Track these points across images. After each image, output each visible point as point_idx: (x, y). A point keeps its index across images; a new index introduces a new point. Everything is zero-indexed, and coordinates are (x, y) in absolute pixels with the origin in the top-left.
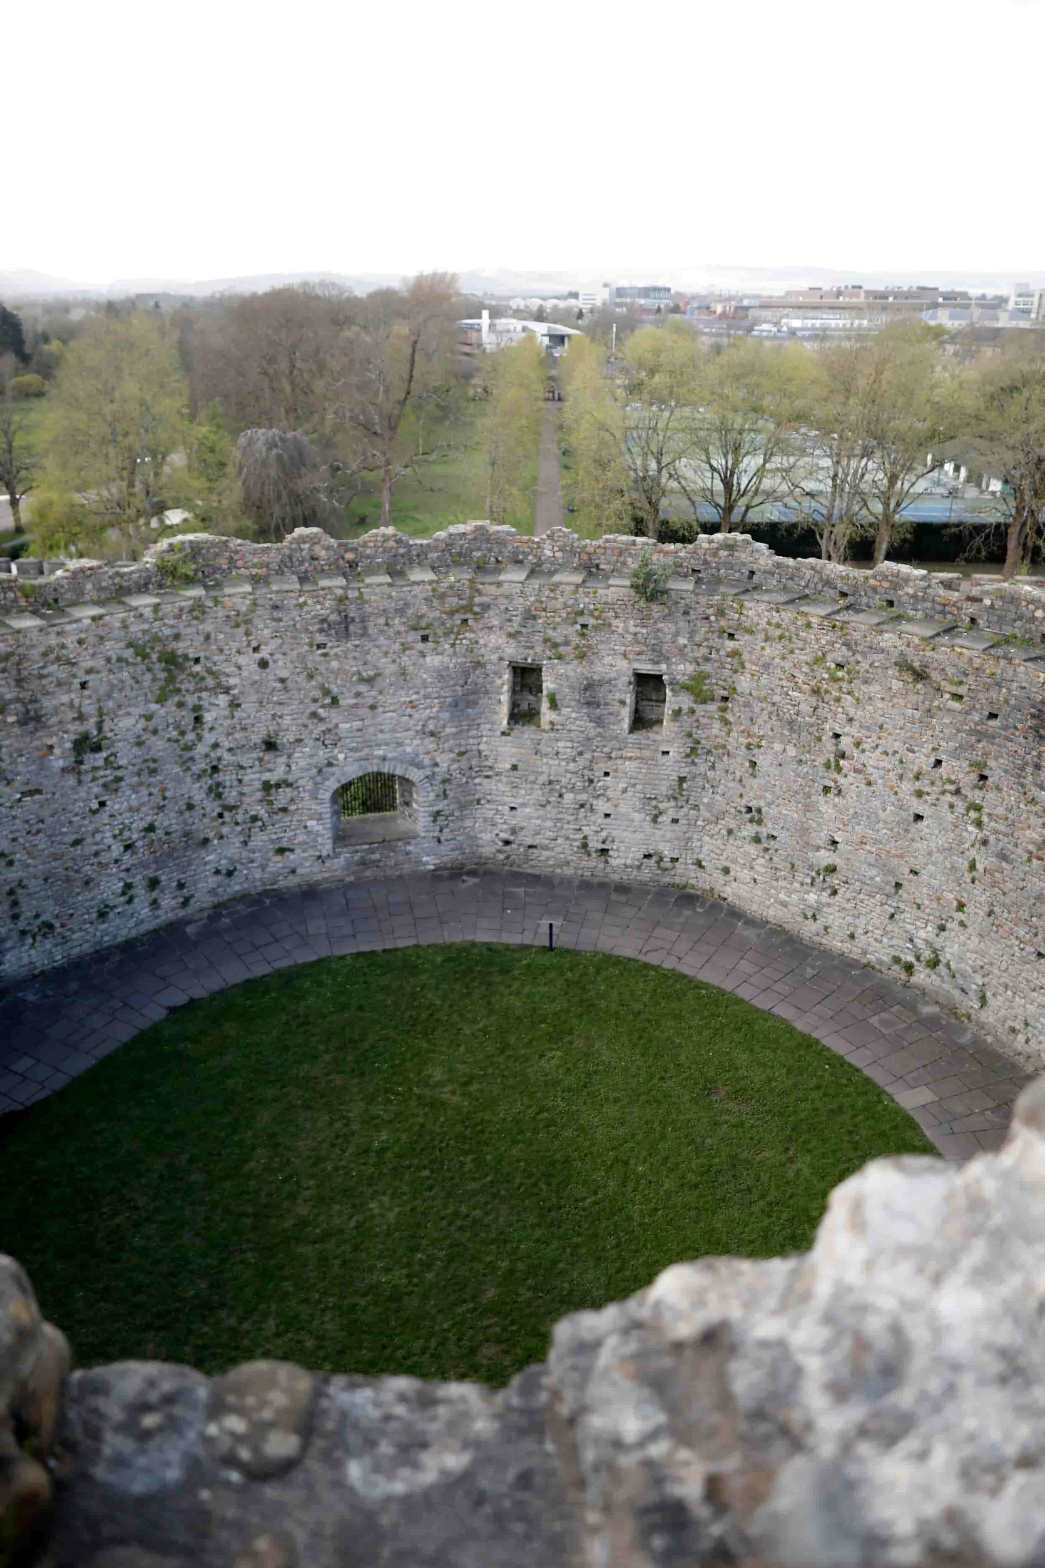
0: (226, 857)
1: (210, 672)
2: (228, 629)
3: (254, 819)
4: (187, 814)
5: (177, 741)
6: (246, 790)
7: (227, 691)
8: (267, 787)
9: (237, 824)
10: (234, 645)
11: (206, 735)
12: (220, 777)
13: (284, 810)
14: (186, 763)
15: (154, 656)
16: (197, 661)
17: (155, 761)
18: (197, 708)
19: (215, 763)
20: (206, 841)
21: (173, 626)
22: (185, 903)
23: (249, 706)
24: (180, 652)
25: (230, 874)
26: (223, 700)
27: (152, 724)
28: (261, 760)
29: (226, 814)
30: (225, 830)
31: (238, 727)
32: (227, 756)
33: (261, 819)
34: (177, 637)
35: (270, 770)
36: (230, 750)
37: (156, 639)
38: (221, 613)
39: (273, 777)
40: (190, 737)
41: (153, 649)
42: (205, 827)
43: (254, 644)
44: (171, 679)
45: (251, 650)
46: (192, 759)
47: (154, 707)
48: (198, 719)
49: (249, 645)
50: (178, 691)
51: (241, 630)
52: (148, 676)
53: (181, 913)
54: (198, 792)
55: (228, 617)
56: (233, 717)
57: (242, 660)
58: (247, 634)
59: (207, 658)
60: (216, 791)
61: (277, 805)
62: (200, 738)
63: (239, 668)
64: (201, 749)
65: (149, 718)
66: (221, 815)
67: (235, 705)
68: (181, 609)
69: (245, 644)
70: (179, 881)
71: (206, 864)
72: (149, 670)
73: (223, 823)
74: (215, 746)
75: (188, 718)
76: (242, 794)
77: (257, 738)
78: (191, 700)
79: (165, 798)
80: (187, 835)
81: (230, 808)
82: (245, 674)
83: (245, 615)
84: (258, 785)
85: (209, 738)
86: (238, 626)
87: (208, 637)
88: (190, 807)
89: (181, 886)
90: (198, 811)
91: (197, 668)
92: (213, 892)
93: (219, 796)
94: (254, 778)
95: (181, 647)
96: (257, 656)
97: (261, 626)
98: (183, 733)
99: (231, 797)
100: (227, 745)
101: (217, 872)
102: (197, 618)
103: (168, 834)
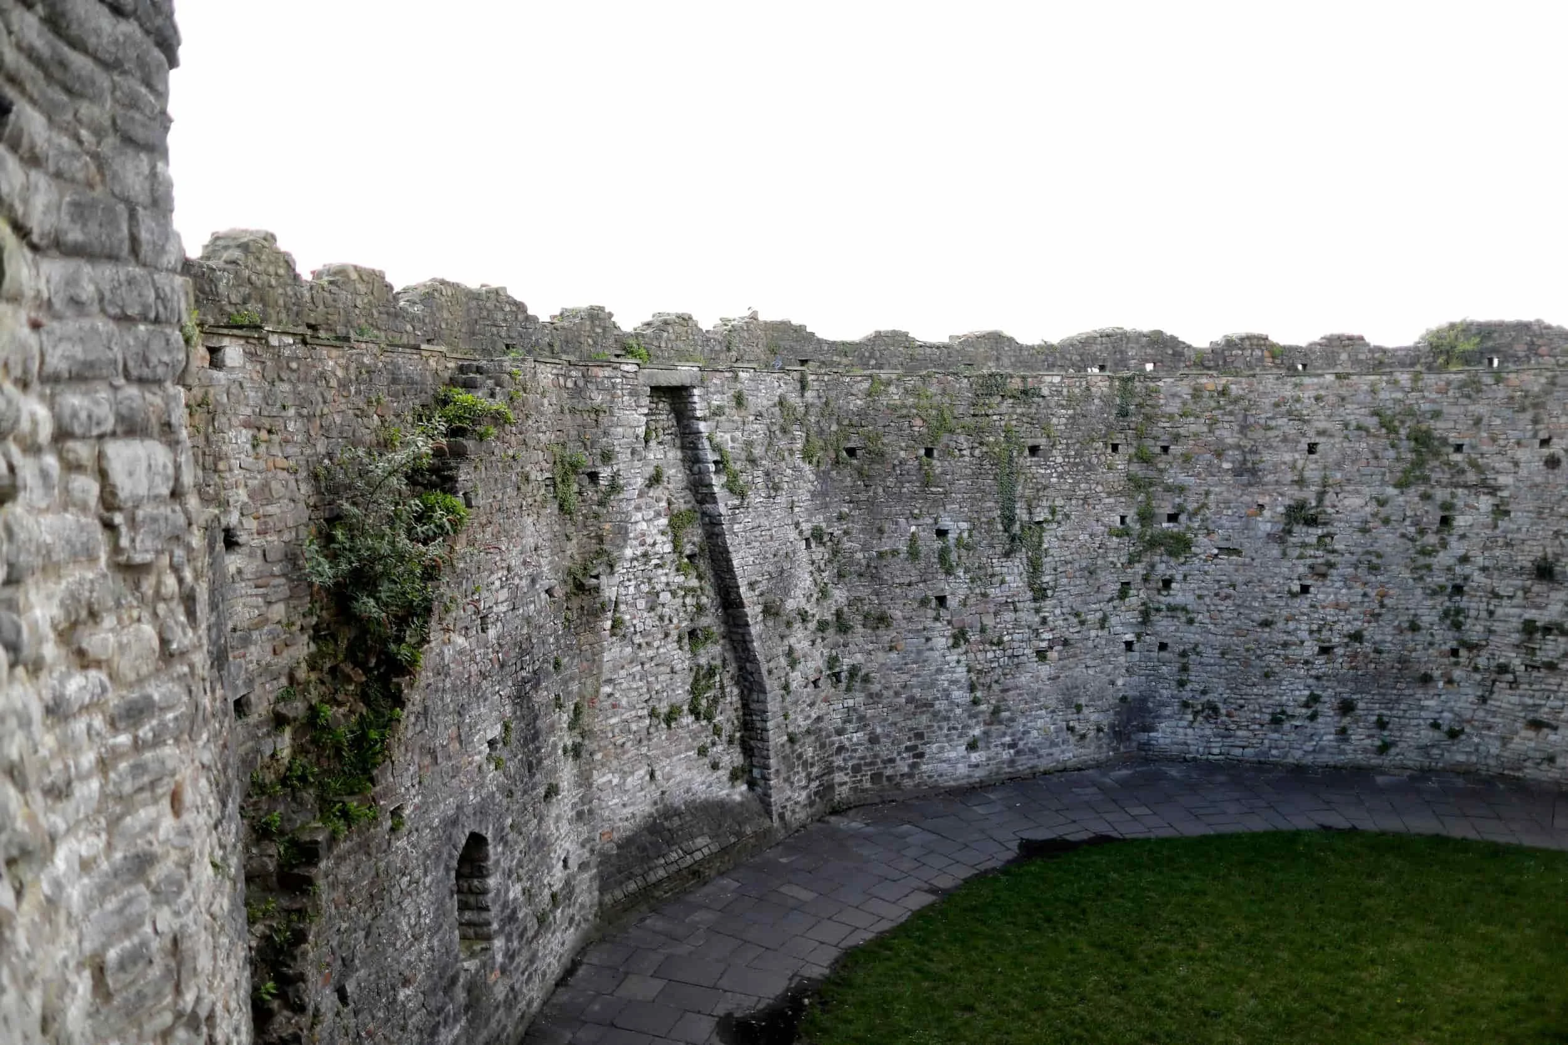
0: (1451, 710)
1: (1473, 464)
2: (1508, 413)
3: (1503, 669)
4: (1409, 635)
5: (1413, 540)
6: (1498, 627)
7: (1493, 490)
8: (1529, 628)
9: (1476, 669)
10: (1514, 435)
11: (1453, 542)
12: (1464, 602)
13: (1551, 666)
14: (1420, 571)
15: (1403, 432)
16: (1459, 448)
17: (1379, 556)
18: (1447, 506)
19: (1459, 582)
20: (1426, 679)
21: (1433, 401)
22: (1384, 749)
23: (1520, 518)
24: (1437, 434)
25: (1453, 734)
26: (1485, 503)
27: (1384, 512)
28: (1526, 591)
29: (1463, 652)
30: (1457, 673)
31: (1501, 542)
32: (1478, 577)
33: (1514, 673)
34: (1437, 415)
35: (1538, 607)
36: (1484, 569)
37: (1411, 413)
38: (1501, 392)
39: (1542, 618)
40: (1432, 539)
41: (1402, 422)
42: (1431, 660)
43: (1543, 435)
44: (1419, 464)
45: (1537, 442)
46: (1429, 567)
47: (1391, 491)
48: (1445, 521)
49: (1535, 436)
50: (1426, 480)
51: (1529, 415)
52: (1391, 453)
53: (1375, 761)
54: (1429, 616)
55: (1512, 398)
56: (1496, 527)
57: (1521, 454)
58: (1536, 421)
59: (1473, 447)
60: (1454, 619)
61: (1541, 657)
62: (1444, 545)
63: (1516, 464)
64: (1443, 558)
65: (1382, 503)
66: (1454, 652)
67: (1501, 511)
68: (1448, 383)
69: (1529, 434)
70: (1380, 716)
71: (1422, 708)
72: (1393, 446)
73: (1457, 664)
74: (1464, 559)
75: (1433, 516)
76: (1491, 632)
77: (1524, 561)
78: (1441, 494)
79: (1382, 606)
80: (1403, 661)
81: (1471, 647)
82: (1523, 472)
83: (1537, 397)
84: (1516, 623)
85: (1457, 548)
86: (1523, 409)
87: (1478, 422)
88: (1414, 627)
89: (1381, 724)
90: (1422, 637)
91: (1458, 457)
92: (1424, 749)
93: (1457, 626)
94: (1511, 614)
95: (1439, 427)
96: (1546, 451)
97: (1557, 411)
98: (1422, 532)
99: (1474, 631)
100: (1480, 561)
101: (1435, 725)
102: (1469, 397)
103: (1378, 651)
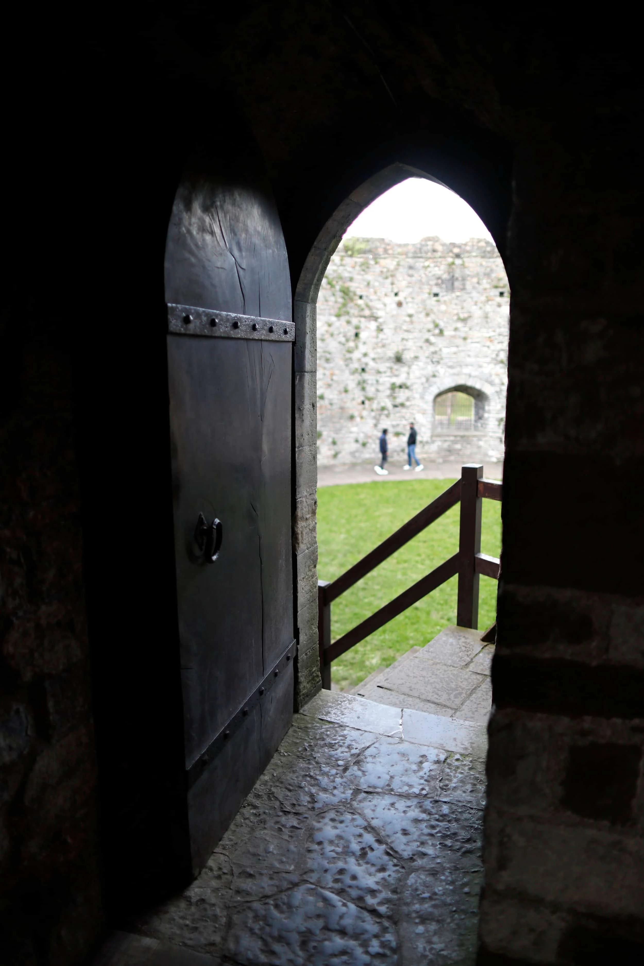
0: (363, 432)
1: (368, 306)
2: (381, 279)
3: (383, 409)
4: (344, 395)
5: (344, 345)
6: (381, 388)
7: (376, 319)
8: (393, 387)
9: (372, 410)
10: (384, 291)
11: (361, 346)
12: (366, 376)
13: (402, 405)
14: (348, 361)
15: (338, 287)
16: (361, 297)
17: (330, 353)
18: (357, 327)
19: (364, 366)
20: (352, 417)
21: (350, 272)
22: (335, 456)
23: (388, 332)
24: (352, 289)
25: (364, 445)
26: (373, 325)
28: (391, 368)
29: (367, 402)
30: (365, 413)
31: (380, 345)
32: (372, 364)
33: (388, 410)
34: (351, 279)
35: (397, 376)
36: (374, 359)
37: (340, 278)
38: (377, 269)
39: (398, 381)
40: (351, 344)
41: (337, 282)
42: (354, 407)
43: (396, 290)
44: (344, 305)
45: (393, 294)
46: (351, 359)
47: (333, 319)
48: (357, 335)
49: (392, 291)
50: (348, 313)
51: (389, 280)
52: (332, 299)
53: (332, 462)
54: (352, 384)
55: (382, 272)
56: (377, 337)
57: (387, 300)
58: (392, 284)
59: (367, 296)
60: (362, 385)
61: (399, 401)
62: (357, 347)
63: (385, 305)
64: (356, 355)
65: (330, 325)
66: (363, 403)
67: (380, 330)
68: (356, 263)
69: (390, 290)
70: (334, 439)
71: (351, 432)
72: (334, 295)
73: (364, 409)
74: (365, 355)
75: (351, 332)
76: (378, 390)
77: (391, 353)
78: (355, 321)
79: (332, 380)
80: (342, 408)
81: (369, 399)
82: (388, 309)
83: (392, 271)
84: (388, 385)
85: (362, 349)
86: (387, 278)
87: (368, 284)
88: (346, 391)
89: (334, 443)
90: (350, 396)
91: (360, 302)
92: (353, 454)
93: (363, 389)
94: (386, 380)
95: (352, 286)
96: (397, 299)
97: (400, 278)
98: (347, 340)
99: (371, 391)
100: (372, 355)
101: (357, 441)
102: (364, 270)
103: (331, 404)
